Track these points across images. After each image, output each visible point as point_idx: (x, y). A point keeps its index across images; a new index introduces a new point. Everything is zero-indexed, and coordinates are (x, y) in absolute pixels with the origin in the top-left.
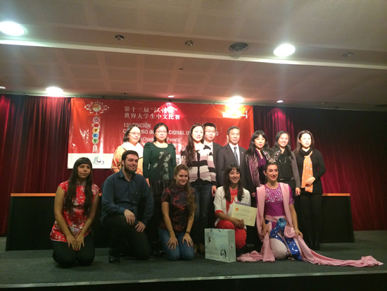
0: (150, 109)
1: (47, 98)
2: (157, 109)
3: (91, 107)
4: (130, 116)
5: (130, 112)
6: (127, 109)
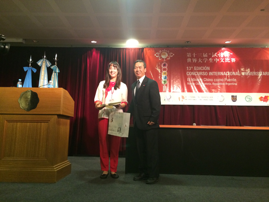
0: (208, 54)
1: (126, 49)
2: (214, 54)
3: (160, 55)
4: (192, 61)
5: (192, 57)
6: (189, 55)
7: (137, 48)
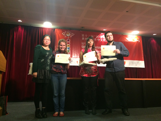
0: (94, 36)
1: (43, 28)
6: (83, 35)
7: (51, 28)
